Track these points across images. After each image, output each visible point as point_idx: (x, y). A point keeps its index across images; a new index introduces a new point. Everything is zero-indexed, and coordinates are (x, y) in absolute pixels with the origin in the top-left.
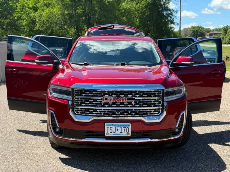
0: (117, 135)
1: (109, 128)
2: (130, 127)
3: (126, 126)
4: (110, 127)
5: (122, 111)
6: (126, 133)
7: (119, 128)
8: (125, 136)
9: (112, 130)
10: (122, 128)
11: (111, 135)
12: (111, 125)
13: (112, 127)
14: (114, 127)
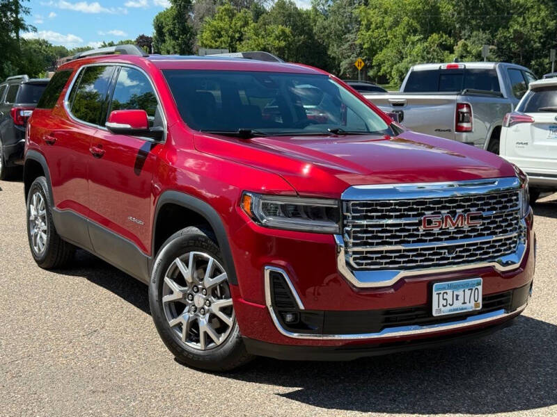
0: (457, 310)
1: (441, 296)
2: (480, 288)
3: (473, 285)
4: (442, 292)
5: (458, 250)
6: (473, 302)
7: (460, 293)
8: (471, 310)
9: (446, 299)
10: (466, 290)
11: (446, 311)
12: (444, 288)
13: (447, 291)
14: (449, 292)
